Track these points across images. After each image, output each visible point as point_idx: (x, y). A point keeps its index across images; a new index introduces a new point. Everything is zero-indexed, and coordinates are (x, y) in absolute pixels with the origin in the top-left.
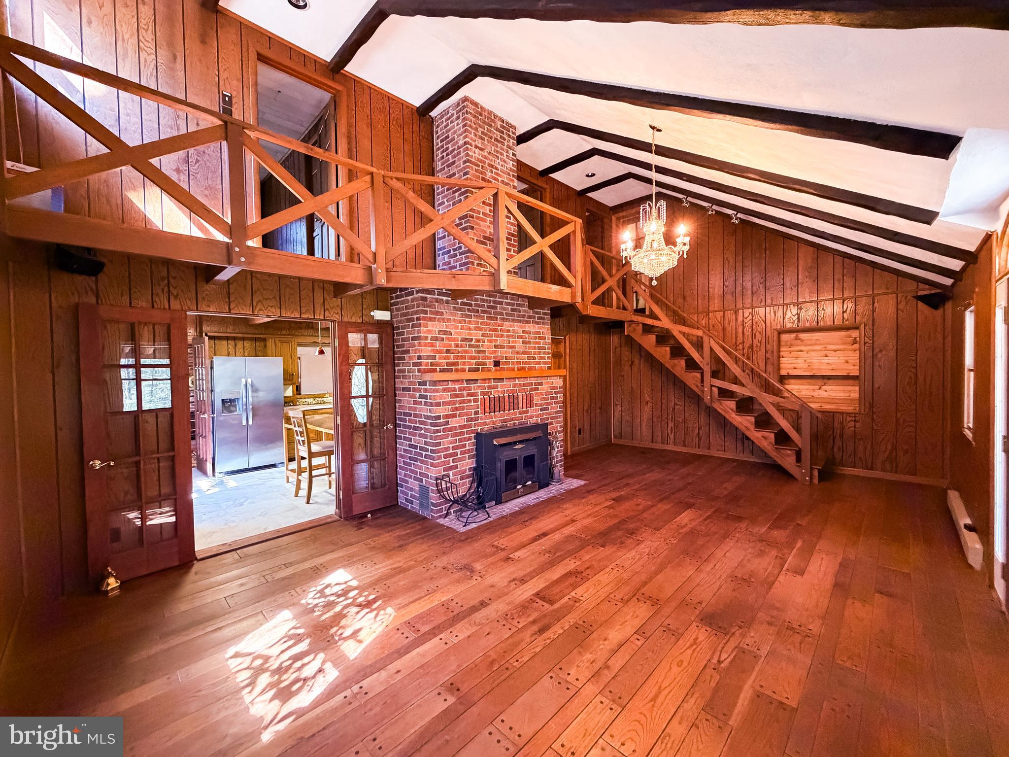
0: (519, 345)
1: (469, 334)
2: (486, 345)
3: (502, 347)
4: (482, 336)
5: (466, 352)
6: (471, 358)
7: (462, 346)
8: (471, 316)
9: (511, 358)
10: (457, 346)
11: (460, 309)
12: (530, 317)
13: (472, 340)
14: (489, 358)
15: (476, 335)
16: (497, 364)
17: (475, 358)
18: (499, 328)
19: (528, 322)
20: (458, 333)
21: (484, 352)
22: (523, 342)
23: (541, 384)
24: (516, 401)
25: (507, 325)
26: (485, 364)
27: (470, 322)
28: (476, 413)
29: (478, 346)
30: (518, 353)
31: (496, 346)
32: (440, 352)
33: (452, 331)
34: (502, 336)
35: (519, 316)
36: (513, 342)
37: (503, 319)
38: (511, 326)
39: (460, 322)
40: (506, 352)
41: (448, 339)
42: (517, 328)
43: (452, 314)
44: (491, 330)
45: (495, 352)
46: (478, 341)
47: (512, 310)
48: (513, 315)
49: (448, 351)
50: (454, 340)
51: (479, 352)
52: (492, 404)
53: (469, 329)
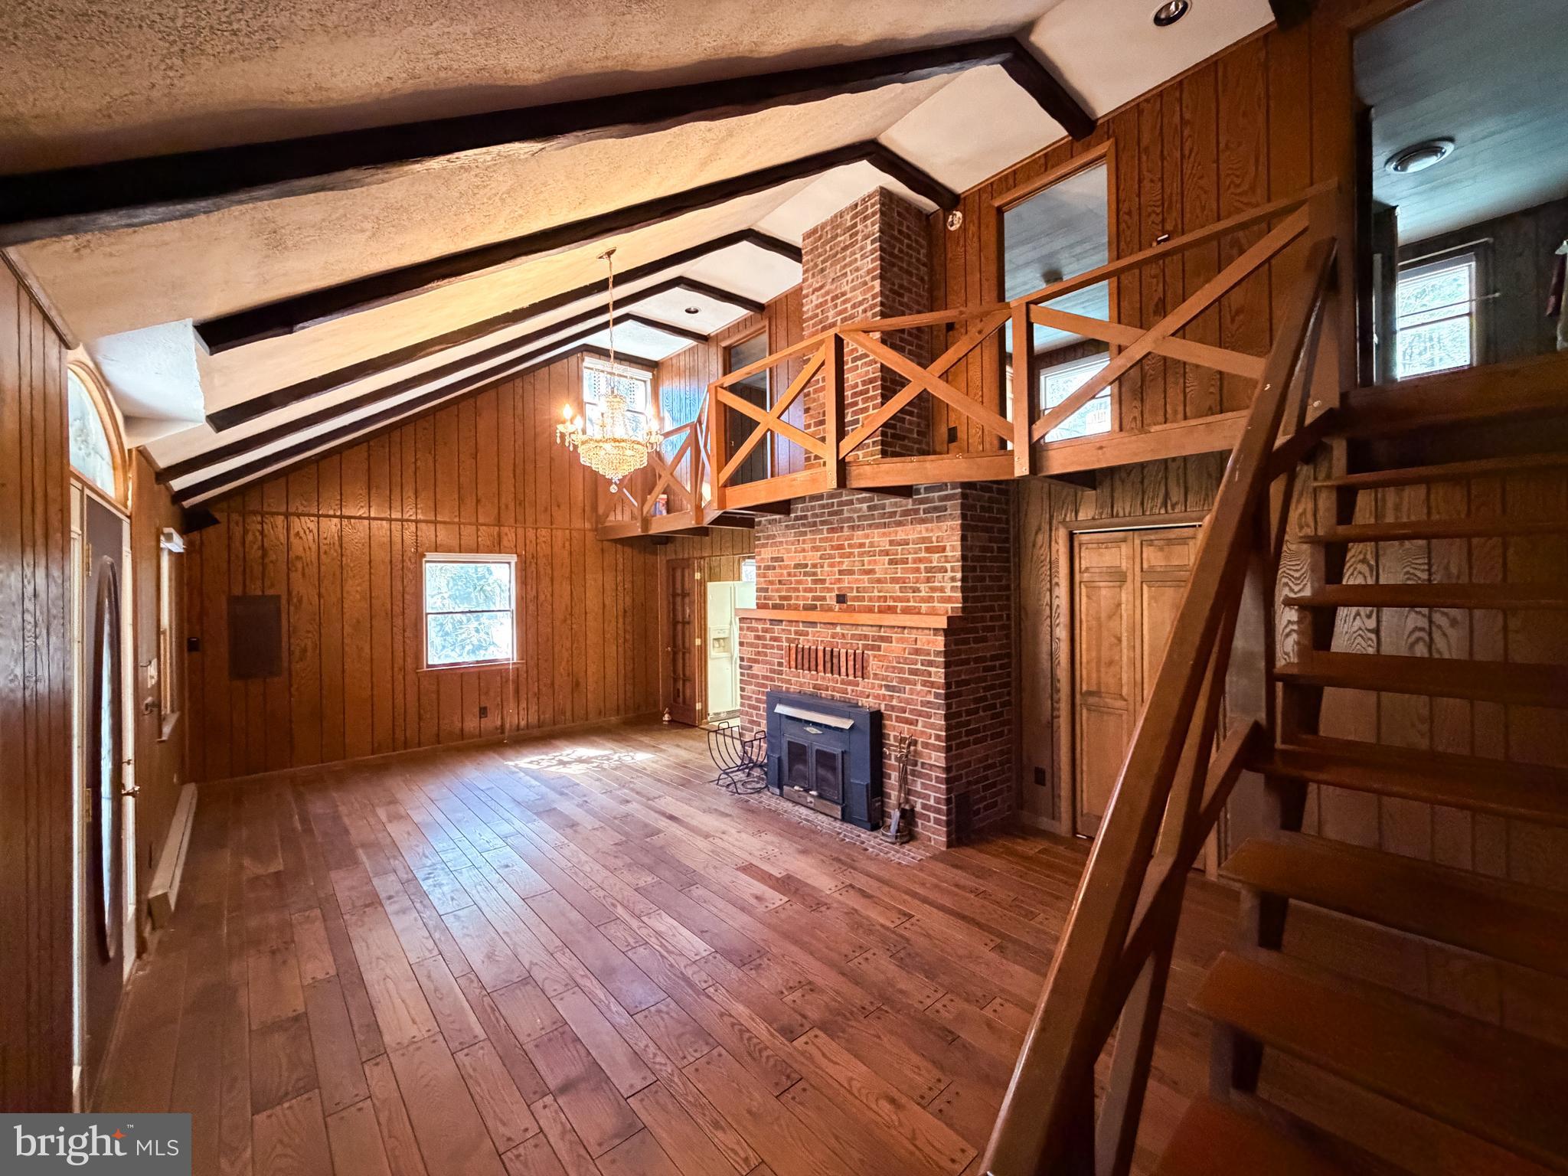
0: (881, 565)
1: (805, 558)
2: (825, 571)
3: (851, 572)
4: (821, 558)
5: (799, 582)
6: (805, 590)
7: (795, 576)
8: (805, 534)
9: (865, 590)
10: (789, 575)
11: (793, 527)
12: (906, 513)
13: (806, 566)
14: (830, 590)
15: (813, 557)
16: (841, 599)
17: (811, 590)
18: (846, 543)
19: (899, 524)
20: (791, 558)
21: (823, 581)
22: (891, 562)
23: (888, 640)
24: (835, 661)
25: (859, 536)
26: (824, 598)
27: (804, 542)
28: (780, 664)
29: (815, 574)
30: (879, 581)
31: (841, 572)
32: (771, 583)
33: (785, 556)
34: (850, 555)
35: (883, 516)
36: (870, 563)
37: (852, 528)
38: (867, 536)
39: (793, 544)
40: (857, 581)
41: (780, 566)
42: (879, 538)
43: (784, 535)
44: (832, 548)
45: (839, 581)
46: (814, 566)
47: (870, 508)
48: (872, 517)
49: (780, 582)
50: (786, 567)
51: (815, 582)
52: (800, 657)
53: (804, 550)
